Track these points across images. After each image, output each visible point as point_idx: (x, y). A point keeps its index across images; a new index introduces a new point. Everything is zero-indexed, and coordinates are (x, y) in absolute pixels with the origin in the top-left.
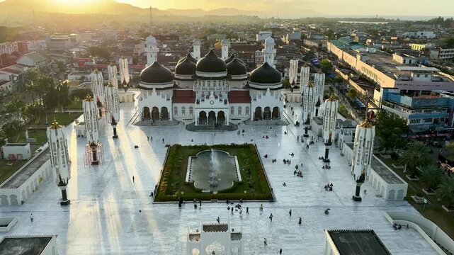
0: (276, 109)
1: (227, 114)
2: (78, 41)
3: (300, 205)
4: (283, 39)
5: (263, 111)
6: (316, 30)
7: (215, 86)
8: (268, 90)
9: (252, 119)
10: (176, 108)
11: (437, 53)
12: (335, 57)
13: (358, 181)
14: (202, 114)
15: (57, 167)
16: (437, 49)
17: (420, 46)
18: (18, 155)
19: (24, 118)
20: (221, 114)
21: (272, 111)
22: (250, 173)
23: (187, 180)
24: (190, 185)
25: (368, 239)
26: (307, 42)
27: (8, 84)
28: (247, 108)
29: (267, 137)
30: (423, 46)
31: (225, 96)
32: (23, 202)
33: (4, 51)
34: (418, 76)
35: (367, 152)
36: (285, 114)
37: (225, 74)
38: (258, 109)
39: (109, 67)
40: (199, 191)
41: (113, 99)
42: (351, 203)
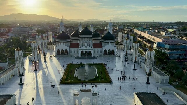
0: (113, 50)
1: (92, 52)
2: (32, 29)
3: (123, 85)
4: (116, 29)
5: (107, 51)
6: (129, 26)
7: (87, 41)
8: (110, 42)
9: (103, 55)
10: (71, 50)
11: (179, 32)
12: (137, 34)
13: (148, 75)
14: (82, 52)
15: (18, 68)
16: (179, 31)
17: (172, 30)
18: (3, 67)
19: (7, 54)
20: (90, 52)
21: (111, 51)
22: (101, 74)
23: (75, 76)
24: (76, 78)
25: (153, 96)
26: (126, 29)
27: (2, 42)
28: (101, 50)
29: (109, 61)
30: (173, 30)
31: (92, 45)
32: (3, 84)
33: (2, 31)
34: (172, 38)
35: (151, 62)
36: (117, 53)
37: (91, 36)
38: (106, 50)
39: (44, 34)
40: (80, 80)
41: (44, 45)
42: (145, 85)
